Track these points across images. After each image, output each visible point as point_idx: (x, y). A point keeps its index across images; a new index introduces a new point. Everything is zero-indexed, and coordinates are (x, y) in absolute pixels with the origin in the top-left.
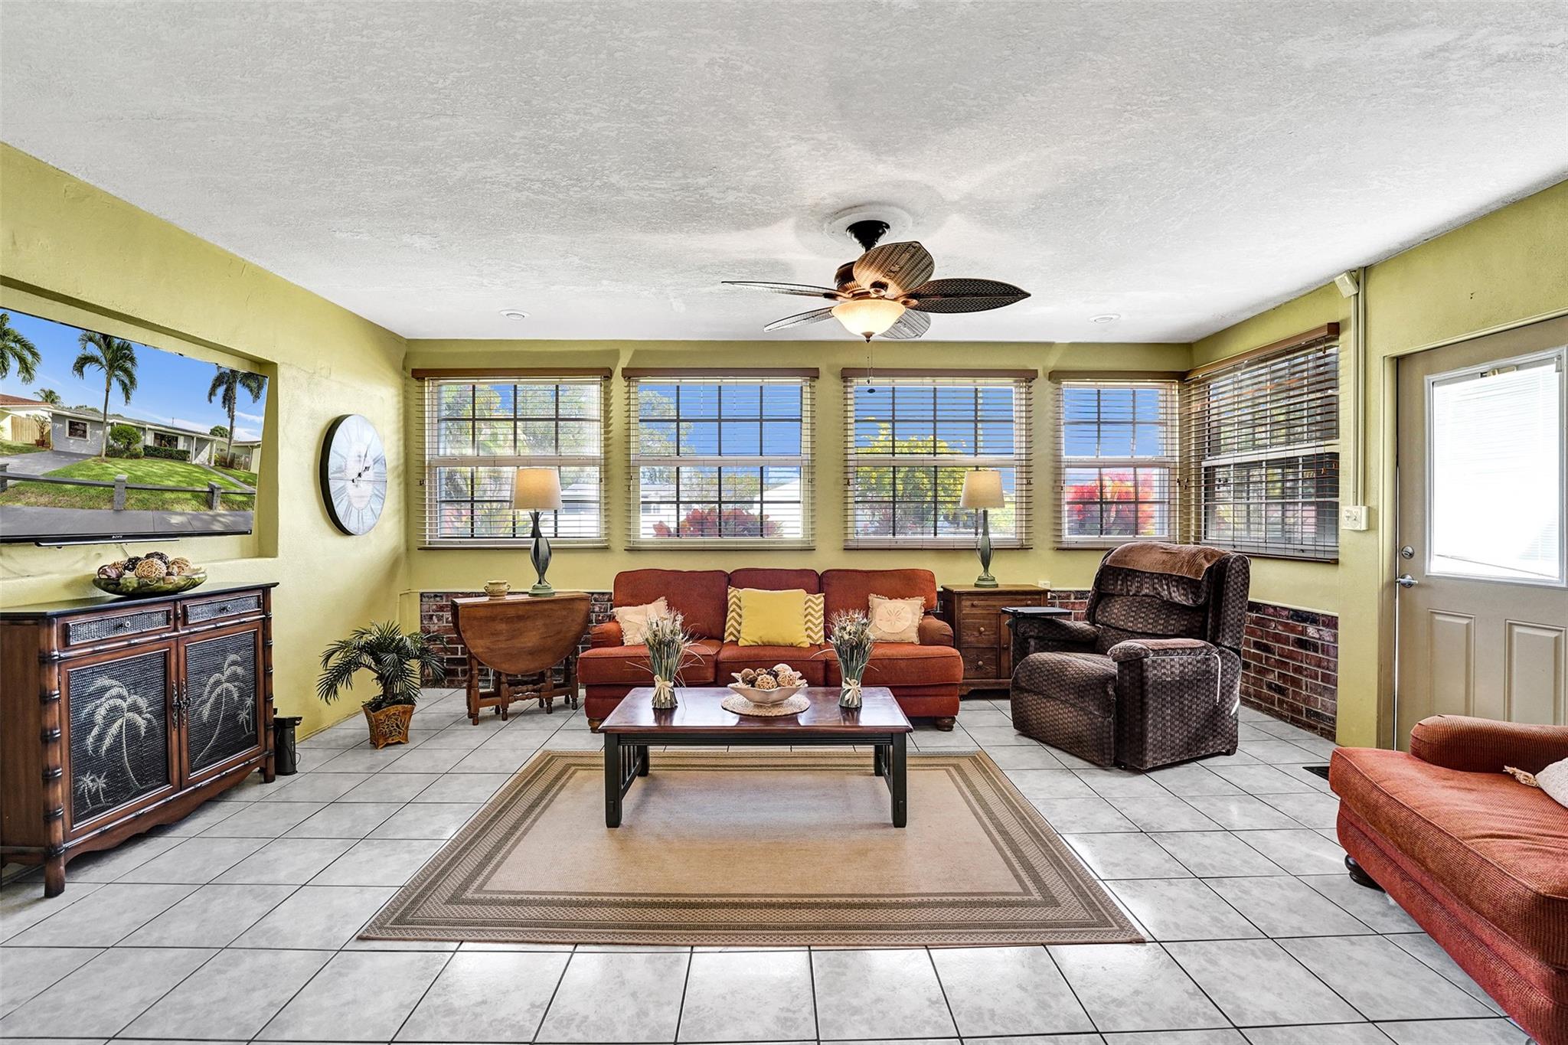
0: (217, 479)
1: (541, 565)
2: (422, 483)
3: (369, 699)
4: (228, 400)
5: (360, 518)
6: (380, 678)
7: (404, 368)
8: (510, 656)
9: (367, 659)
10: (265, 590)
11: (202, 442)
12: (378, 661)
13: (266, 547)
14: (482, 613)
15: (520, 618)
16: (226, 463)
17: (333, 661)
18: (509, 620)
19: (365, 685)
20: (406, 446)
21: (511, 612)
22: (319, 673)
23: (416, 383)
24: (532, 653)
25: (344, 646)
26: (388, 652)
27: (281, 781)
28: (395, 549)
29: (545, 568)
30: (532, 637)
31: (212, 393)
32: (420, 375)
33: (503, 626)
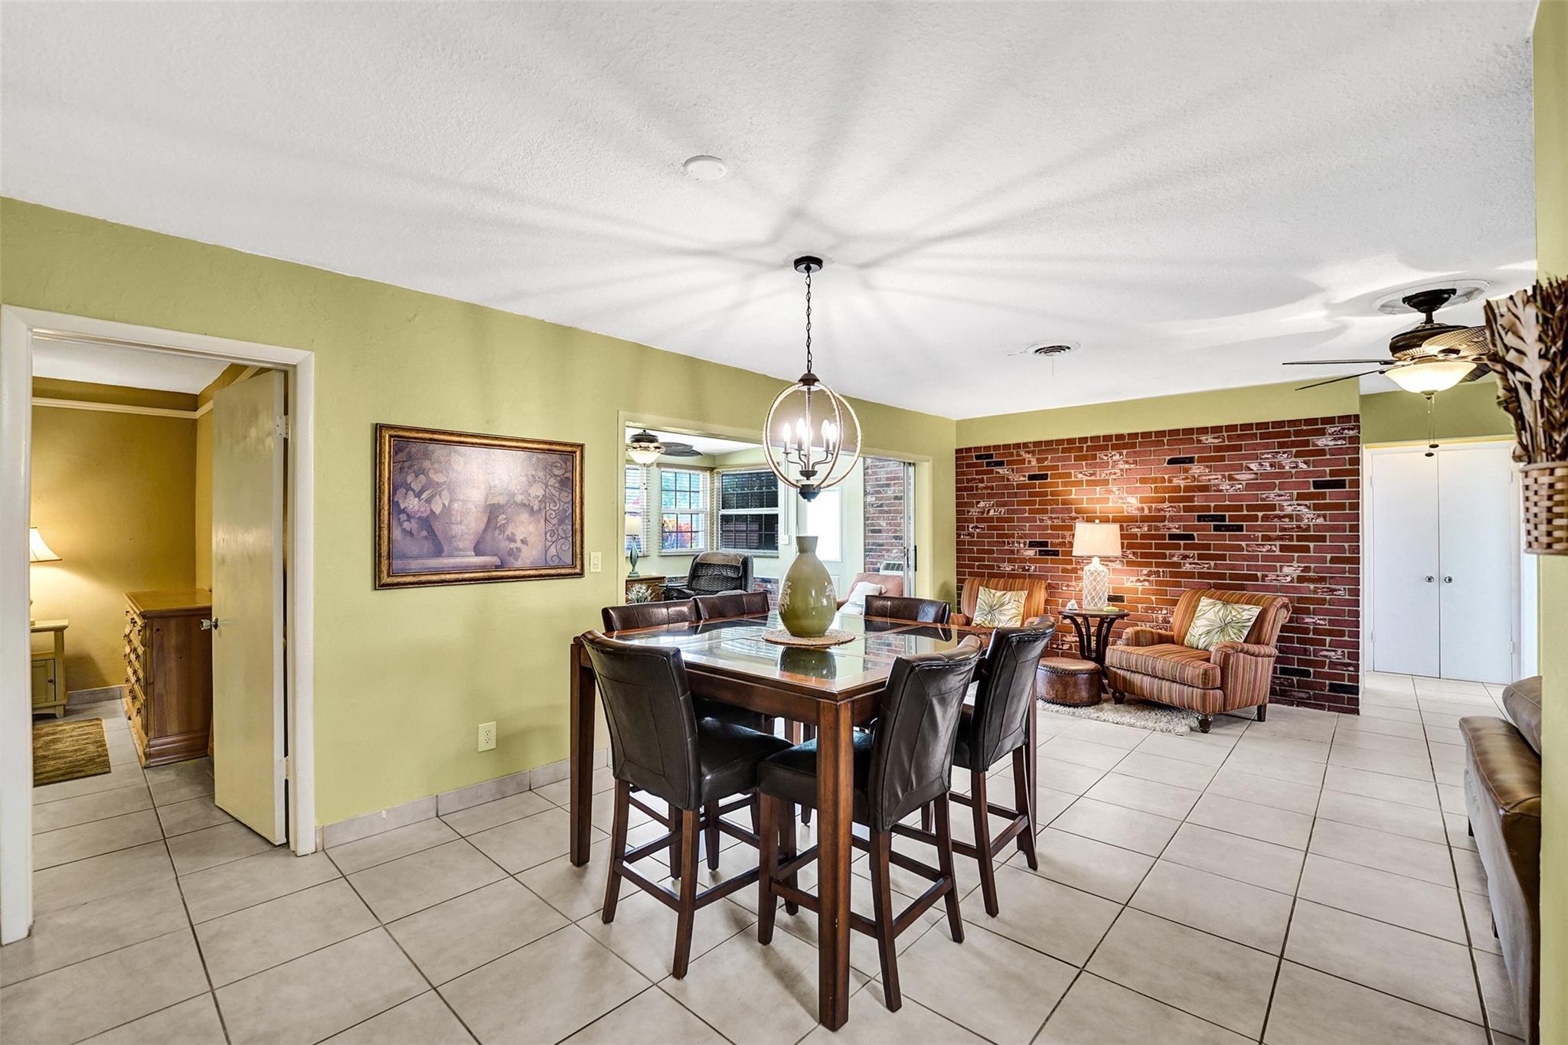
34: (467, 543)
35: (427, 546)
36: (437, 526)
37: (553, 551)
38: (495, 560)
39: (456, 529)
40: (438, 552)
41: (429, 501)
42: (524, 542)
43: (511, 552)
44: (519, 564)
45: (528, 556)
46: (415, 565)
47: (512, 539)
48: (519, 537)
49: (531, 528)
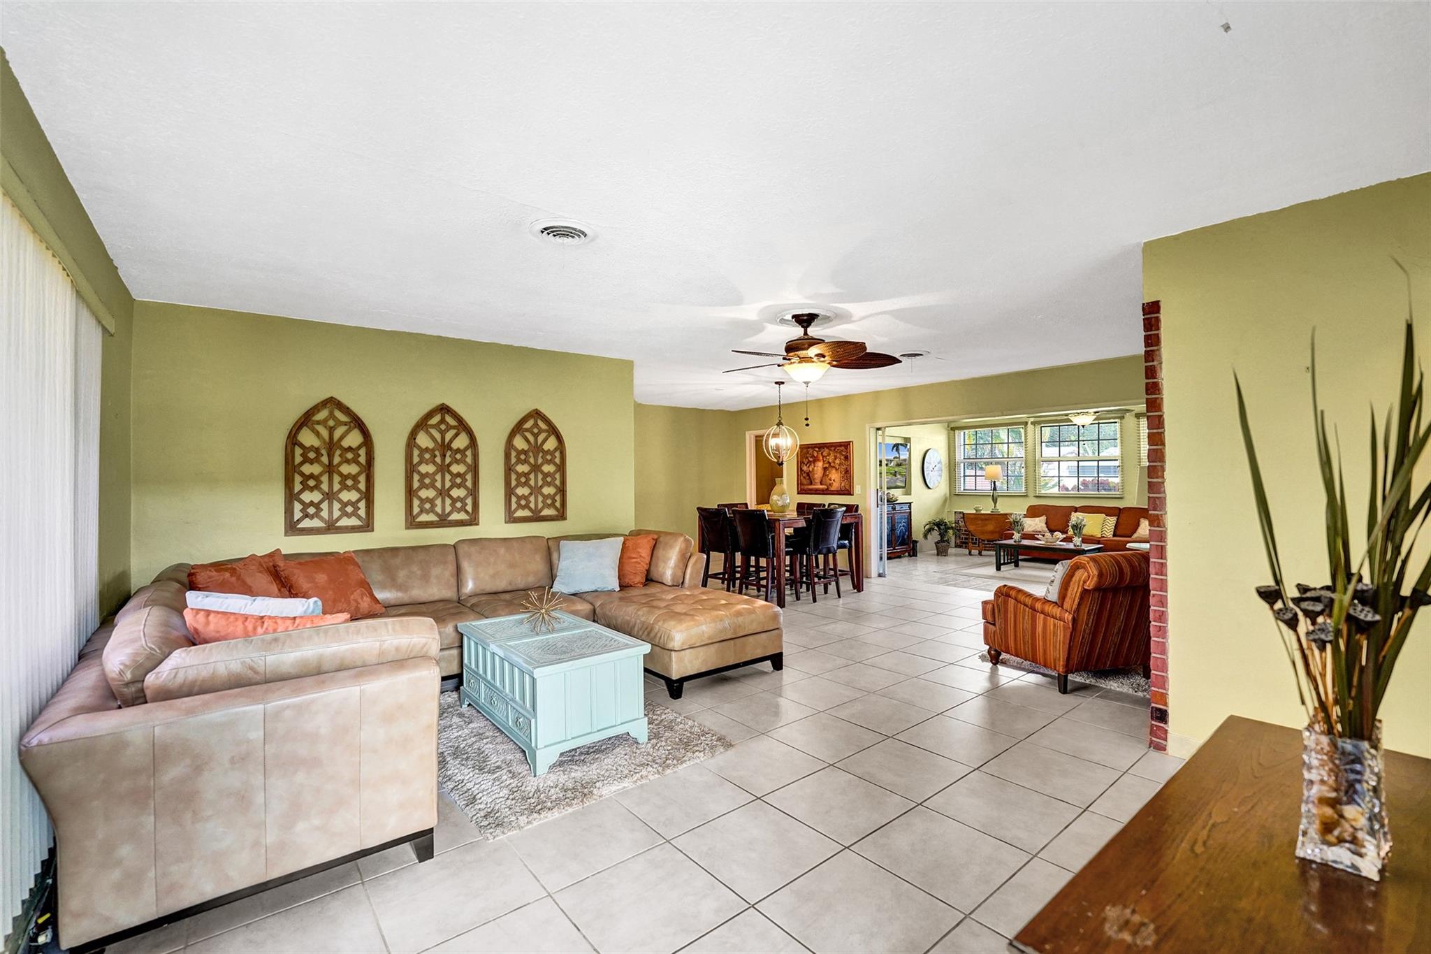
0: (896, 469)
1: (995, 501)
2: (955, 470)
3: (936, 541)
4: (897, 450)
5: (934, 483)
6: (940, 534)
7: (948, 427)
8: (983, 533)
9: (936, 528)
10: (910, 503)
11: (891, 461)
12: (939, 528)
13: (908, 493)
14: (972, 516)
15: (986, 520)
16: (899, 465)
17: (927, 527)
18: (982, 520)
19: (935, 536)
20: (949, 456)
21: (983, 517)
22: (923, 530)
23: (952, 432)
24: (992, 532)
25: (930, 523)
26: (942, 525)
27: (913, 558)
28: (945, 494)
29: (996, 502)
30: (990, 527)
31: (893, 449)
32: (953, 429)
33: (980, 522)
34: (818, 481)
35: (809, 481)
36: (811, 475)
37: (843, 484)
38: (825, 487)
39: (816, 476)
40: (811, 484)
41: (809, 467)
42: (834, 480)
43: (830, 484)
44: (832, 489)
45: (835, 486)
46: (806, 487)
47: (830, 480)
48: (833, 479)
49: (836, 475)
